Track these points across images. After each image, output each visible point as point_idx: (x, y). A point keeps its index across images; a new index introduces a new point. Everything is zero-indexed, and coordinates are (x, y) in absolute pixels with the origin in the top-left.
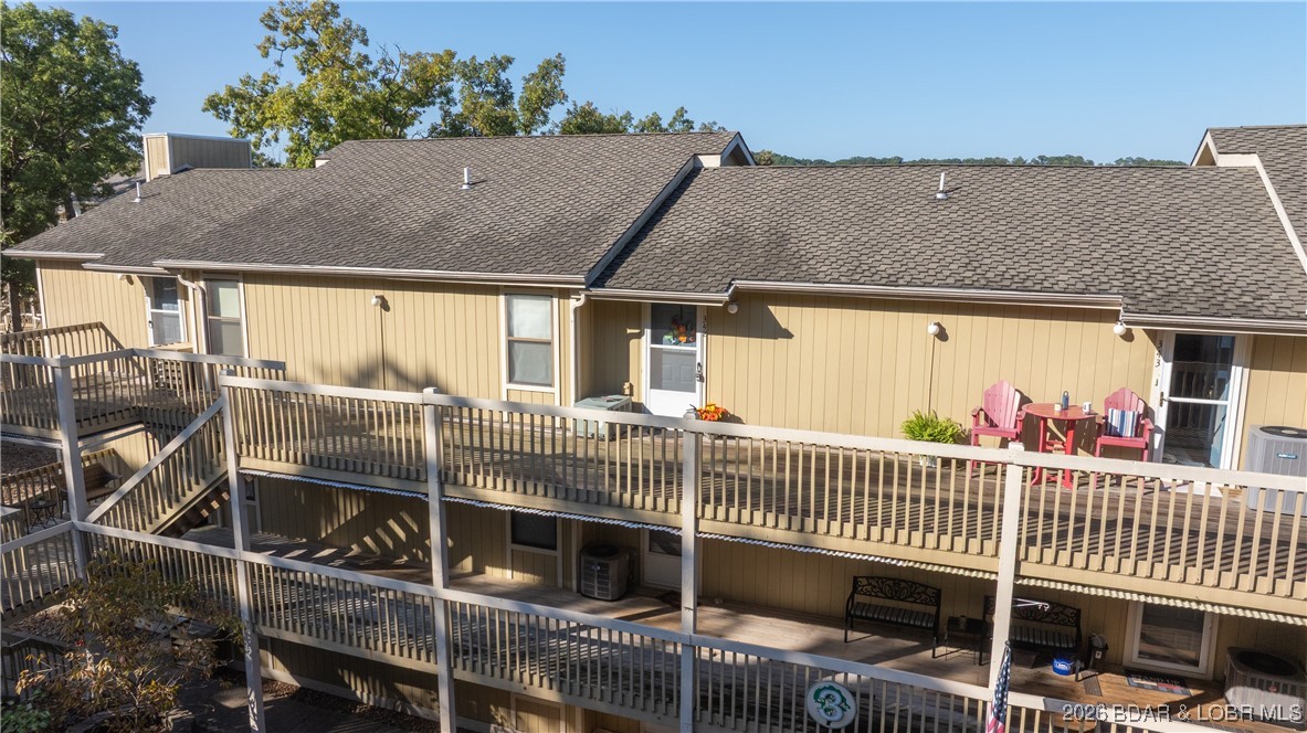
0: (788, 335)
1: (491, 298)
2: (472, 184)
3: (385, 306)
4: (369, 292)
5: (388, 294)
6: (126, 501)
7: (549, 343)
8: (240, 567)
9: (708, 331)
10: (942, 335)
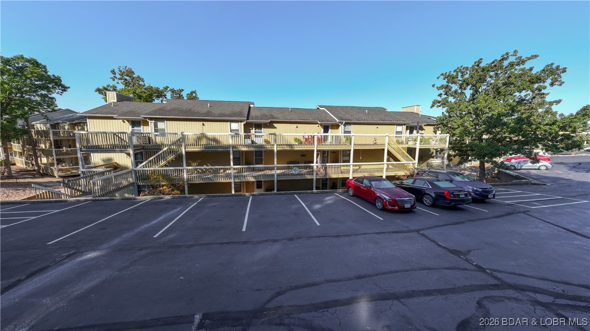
0: (276, 128)
1: (227, 123)
2: (210, 107)
3: (203, 125)
4: (200, 122)
5: (204, 123)
6: (150, 163)
7: (238, 130)
8: (185, 171)
9: (264, 128)
10: (297, 127)
